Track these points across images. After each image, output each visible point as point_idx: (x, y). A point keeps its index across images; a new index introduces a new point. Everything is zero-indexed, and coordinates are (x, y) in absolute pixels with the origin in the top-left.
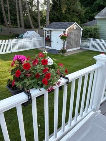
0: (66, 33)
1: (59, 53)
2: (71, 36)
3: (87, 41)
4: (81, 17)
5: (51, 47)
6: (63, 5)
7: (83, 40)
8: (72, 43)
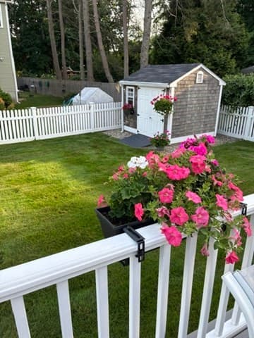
0: (172, 94)
1: (149, 146)
2: (187, 101)
3: (237, 114)
4: (240, 50)
5: (136, 128)
6: (187, 23)
7: (224, 112)
8: (191, 120)
